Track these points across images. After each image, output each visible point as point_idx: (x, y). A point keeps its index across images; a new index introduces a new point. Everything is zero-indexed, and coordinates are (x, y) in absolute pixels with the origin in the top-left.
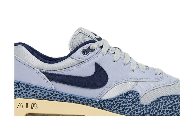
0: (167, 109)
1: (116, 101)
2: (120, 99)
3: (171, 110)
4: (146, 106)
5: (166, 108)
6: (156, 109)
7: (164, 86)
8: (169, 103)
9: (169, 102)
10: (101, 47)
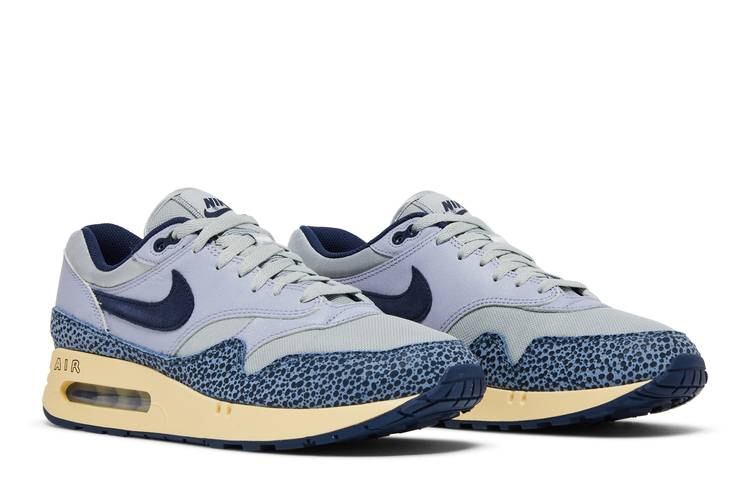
0: (290, 387)
1: (200, 362)
2: (207, 359)
3: (297, 389)
4: (251, 376)
5: (287, 384)
6: (268, 387)
7: (306, 330)
8: (297, 373)
9: (298, 370)
10: (198, 233)
